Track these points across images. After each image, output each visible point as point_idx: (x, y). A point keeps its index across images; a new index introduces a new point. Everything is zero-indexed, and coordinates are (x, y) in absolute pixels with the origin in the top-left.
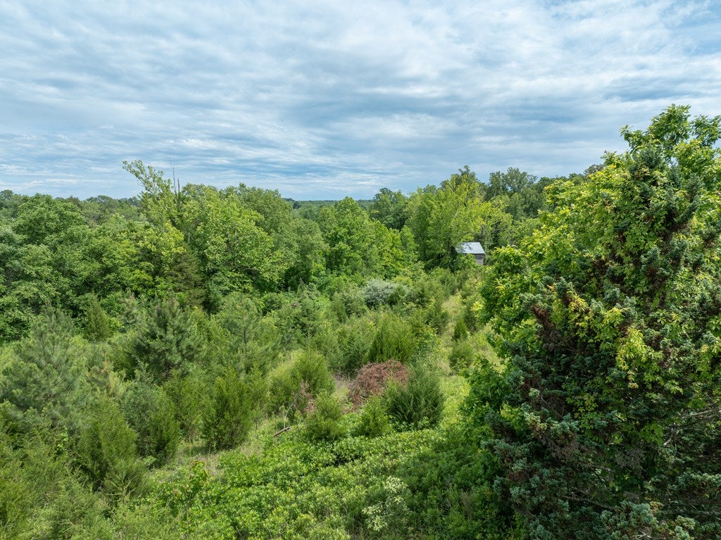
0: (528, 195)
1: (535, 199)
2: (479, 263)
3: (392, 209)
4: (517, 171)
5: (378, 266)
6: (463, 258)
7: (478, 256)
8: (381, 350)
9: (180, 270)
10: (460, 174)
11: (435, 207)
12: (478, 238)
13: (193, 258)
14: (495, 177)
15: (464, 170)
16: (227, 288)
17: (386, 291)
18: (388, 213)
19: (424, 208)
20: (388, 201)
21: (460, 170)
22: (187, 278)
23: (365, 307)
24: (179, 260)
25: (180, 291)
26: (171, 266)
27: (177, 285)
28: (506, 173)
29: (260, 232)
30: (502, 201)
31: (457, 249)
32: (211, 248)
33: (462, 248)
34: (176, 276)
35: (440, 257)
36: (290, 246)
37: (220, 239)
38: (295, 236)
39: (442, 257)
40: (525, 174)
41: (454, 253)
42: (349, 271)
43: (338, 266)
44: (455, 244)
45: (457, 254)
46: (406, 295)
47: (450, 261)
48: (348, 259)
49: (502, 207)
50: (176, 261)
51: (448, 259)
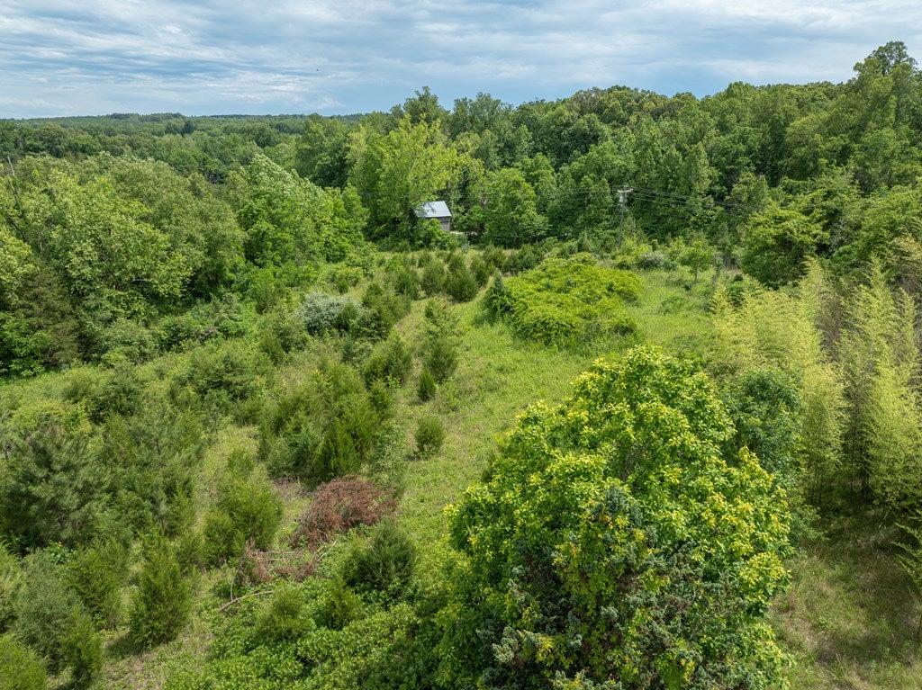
0: (502, 131)
1: (511, 135)
2: (443, 229)
3: (327, 143)
4: (488, 98)
5: (316, 247)
6: (426, 223)
7: (443, 220)
8: (336, 452)
9: (36, 297)
10: (417, 98)
11: (387, 155)
12: (442, 195)
13: (54, 278)
14: (461, 104)
15: (422, 92)
16: (109, 314)
17: (332, 310)
18: (322, 149)
19: (372, 156)
20: (321, 132)
21: (417, 93)
22: (47, 308)
23: (306, 334)
24: (30, 283)
25: (40, 328)
26: (20, 293)
27: (34, 320)
28: (475, 100)
29: (147, 229)
30: (470, 140)
31: (416, 212)
32: (76, 260)
33: (423, 210)
34: (31, 307)
35: (395, 221)
36: (191, 239)
37: (88, 247)
38: (199, 224)
39: (398, 222)
40: (498, 101)
41: (413, 218)
42: (278, 258)
43: (262, 252)
44: (415, 206)
45: (417, 218)
46: (358, 319)
47: (410, 228)
48: (274, 241)
49: (472, 150)
50: (26, 285)
51: (405, 226)
